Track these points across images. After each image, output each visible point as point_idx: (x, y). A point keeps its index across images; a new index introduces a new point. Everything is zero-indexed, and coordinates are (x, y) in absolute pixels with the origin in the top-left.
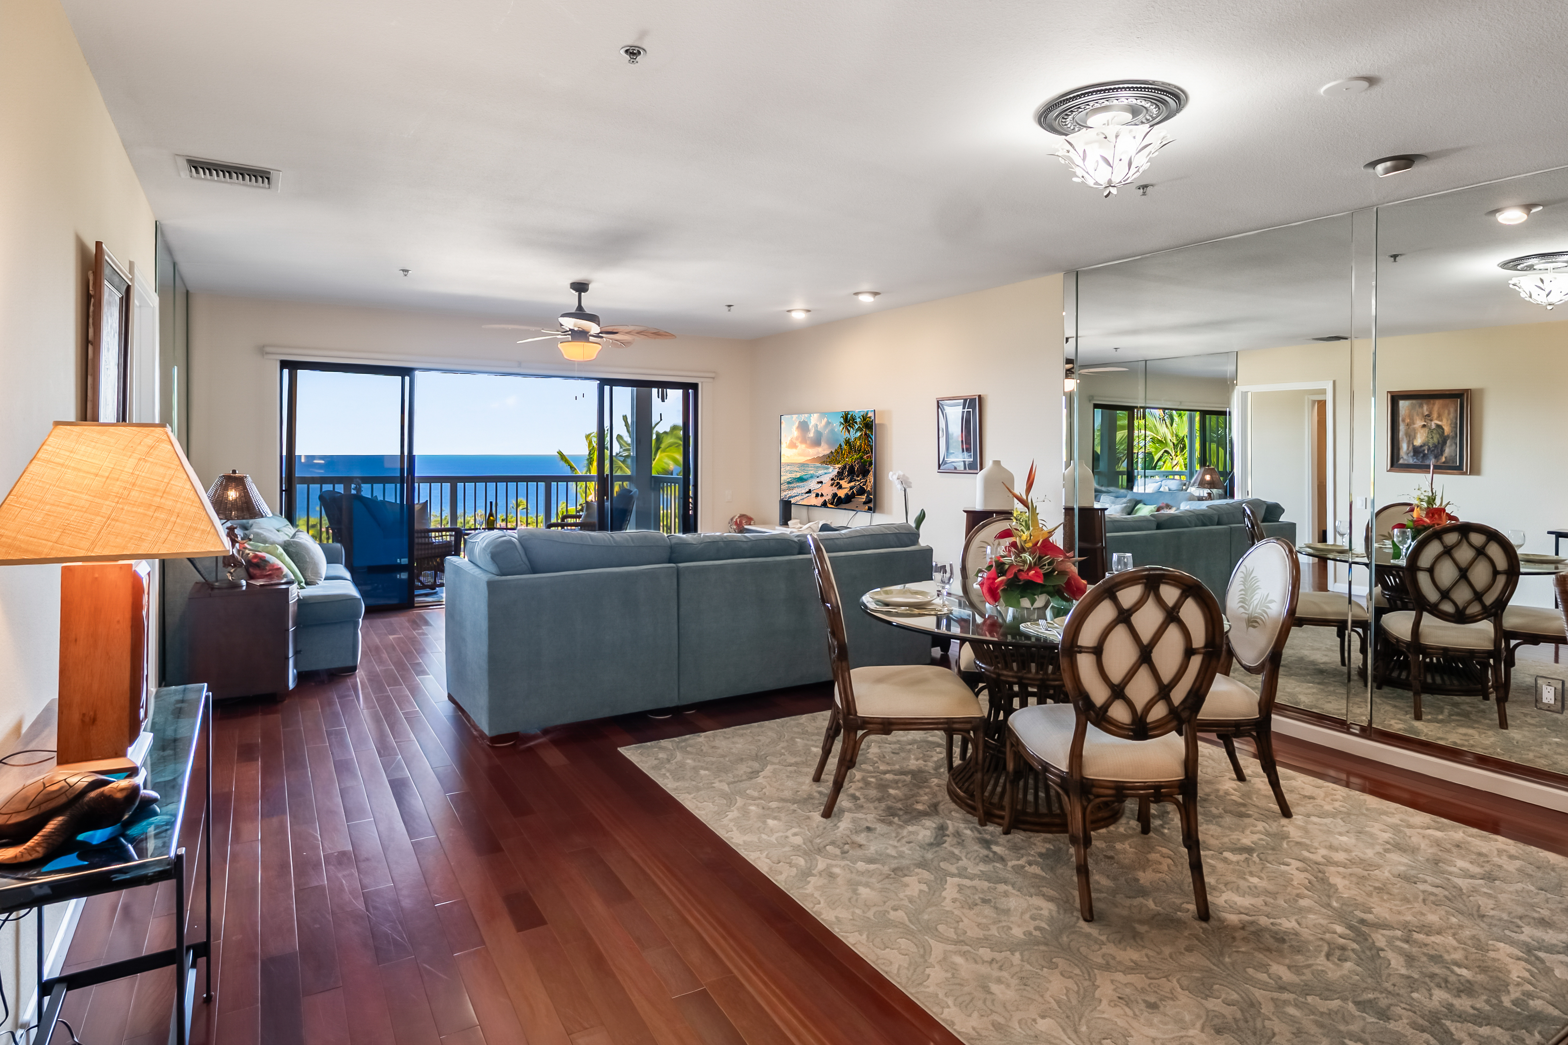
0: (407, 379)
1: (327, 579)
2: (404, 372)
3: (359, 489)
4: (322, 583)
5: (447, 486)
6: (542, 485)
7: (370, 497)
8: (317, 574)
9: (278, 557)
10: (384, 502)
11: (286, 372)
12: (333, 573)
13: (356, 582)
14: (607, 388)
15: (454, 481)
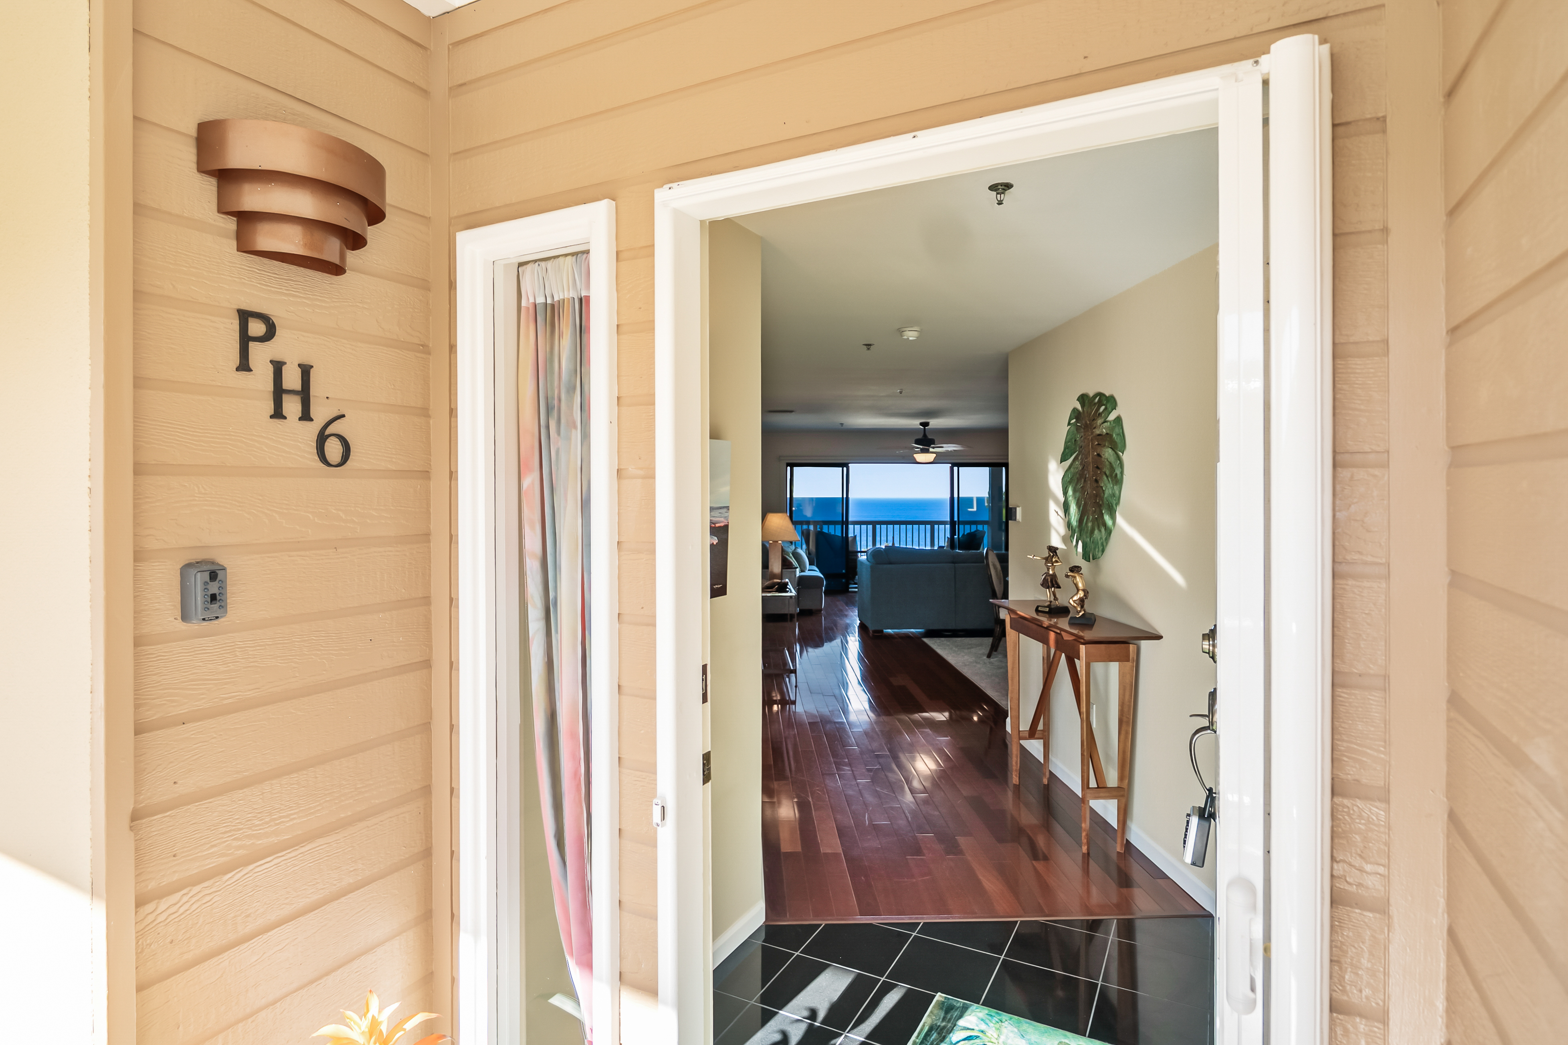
0: (845, 469)
1: (809, 570)
2: (844, 465)
3: (821, 528)
4: (807, 571)
5: (870, 527)
6: (928, 527)
7: (827, 532)
8: (805, 567)
9: (792, 559)
10: (835, 536)
11: (789, 468)
12: (810, 568)
13: (821, 572)
14: (955, 469)
15: (874, 524)
